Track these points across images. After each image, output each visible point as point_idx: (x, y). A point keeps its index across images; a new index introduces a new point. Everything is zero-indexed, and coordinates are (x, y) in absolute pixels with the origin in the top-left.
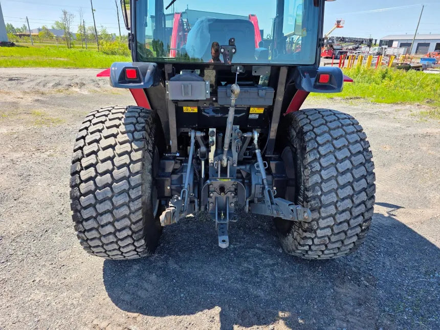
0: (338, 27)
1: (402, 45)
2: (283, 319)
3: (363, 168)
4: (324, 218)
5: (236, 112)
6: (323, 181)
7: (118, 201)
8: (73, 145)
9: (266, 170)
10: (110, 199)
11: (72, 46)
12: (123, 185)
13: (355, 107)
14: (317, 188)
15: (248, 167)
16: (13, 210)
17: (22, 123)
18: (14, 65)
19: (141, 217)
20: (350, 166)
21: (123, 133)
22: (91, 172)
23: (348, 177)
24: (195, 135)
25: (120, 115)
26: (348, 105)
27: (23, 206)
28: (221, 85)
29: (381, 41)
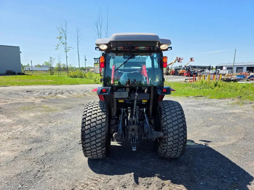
0: (191, 61)
1: (228, 69)
2: (157, 176)
3: (181, 119)
4: (169, 138)
5: (137, 101)
6: (168, 124)
7: (98, 132)
8: (82, 113)
9: (149, 122)
10: (95, 131)
11: (53, 73)
12: (99, 126)
13: (199, 101)
14: (166, 126)
15: (143, 122)
16: (47, 145)
17: (39, 111)
18: (26, 84)
19: (105, 138)
20: (177, 119)
21: (99, 109)
22: (89, 122)
23: (176, 123)
24: (123, 110)
25: (98, 104)
26: (196, 100)
27: (50, 143)
28: (132, 93)
29: (216, 67)
